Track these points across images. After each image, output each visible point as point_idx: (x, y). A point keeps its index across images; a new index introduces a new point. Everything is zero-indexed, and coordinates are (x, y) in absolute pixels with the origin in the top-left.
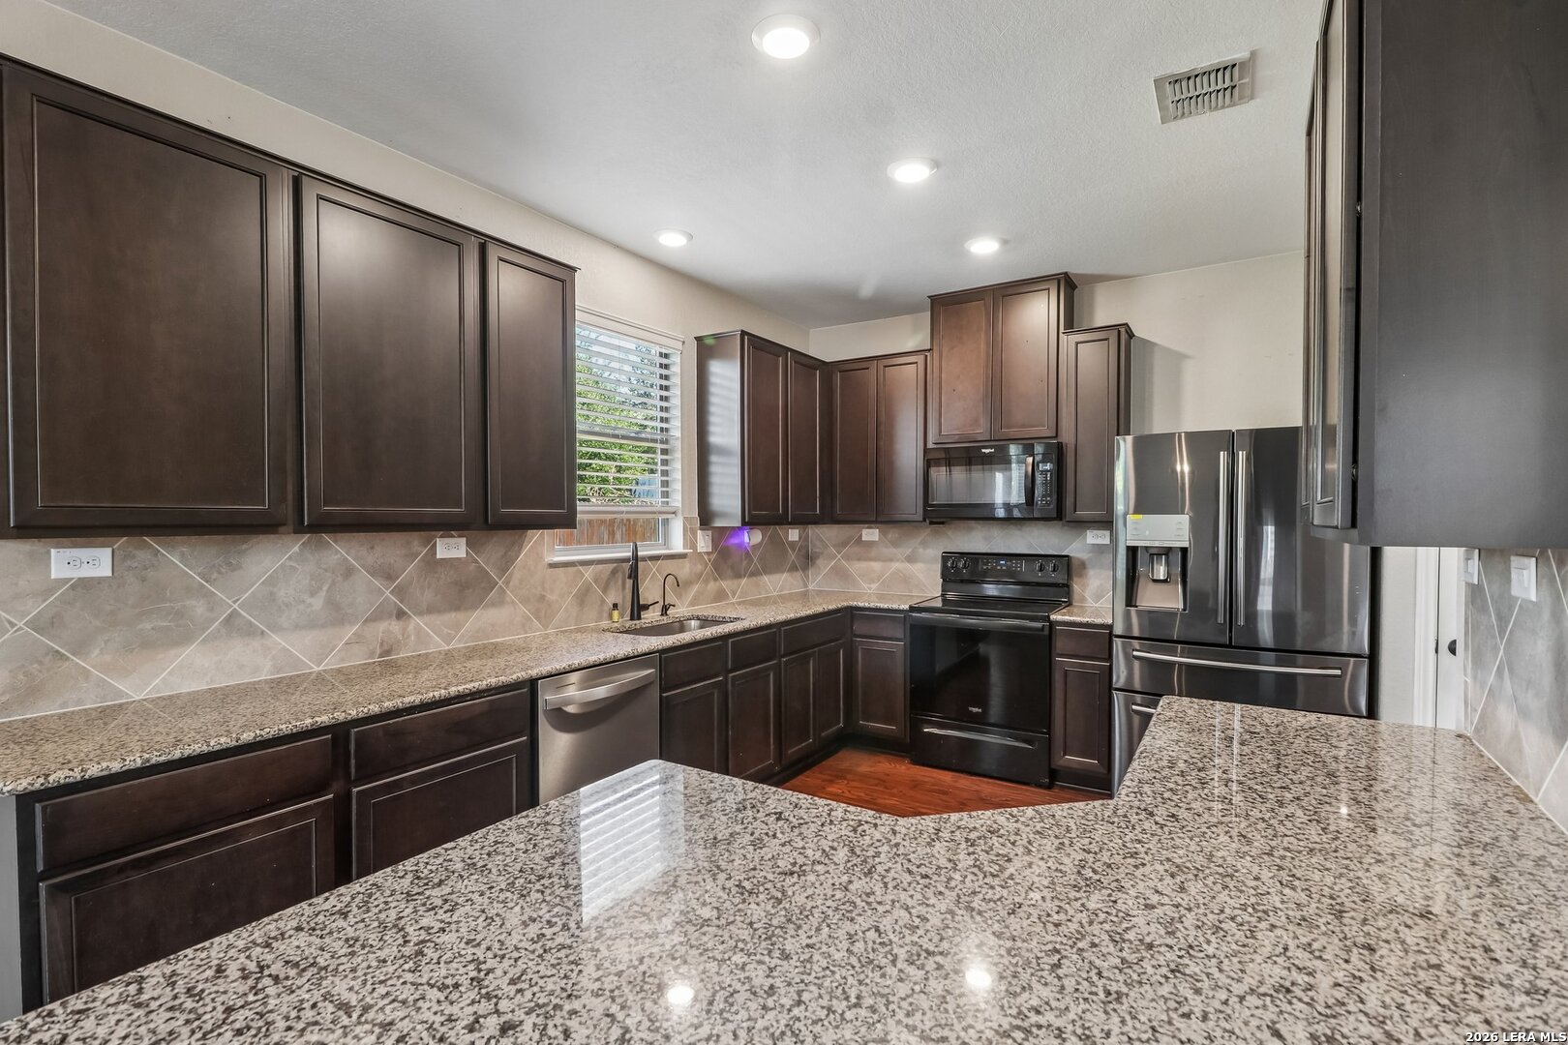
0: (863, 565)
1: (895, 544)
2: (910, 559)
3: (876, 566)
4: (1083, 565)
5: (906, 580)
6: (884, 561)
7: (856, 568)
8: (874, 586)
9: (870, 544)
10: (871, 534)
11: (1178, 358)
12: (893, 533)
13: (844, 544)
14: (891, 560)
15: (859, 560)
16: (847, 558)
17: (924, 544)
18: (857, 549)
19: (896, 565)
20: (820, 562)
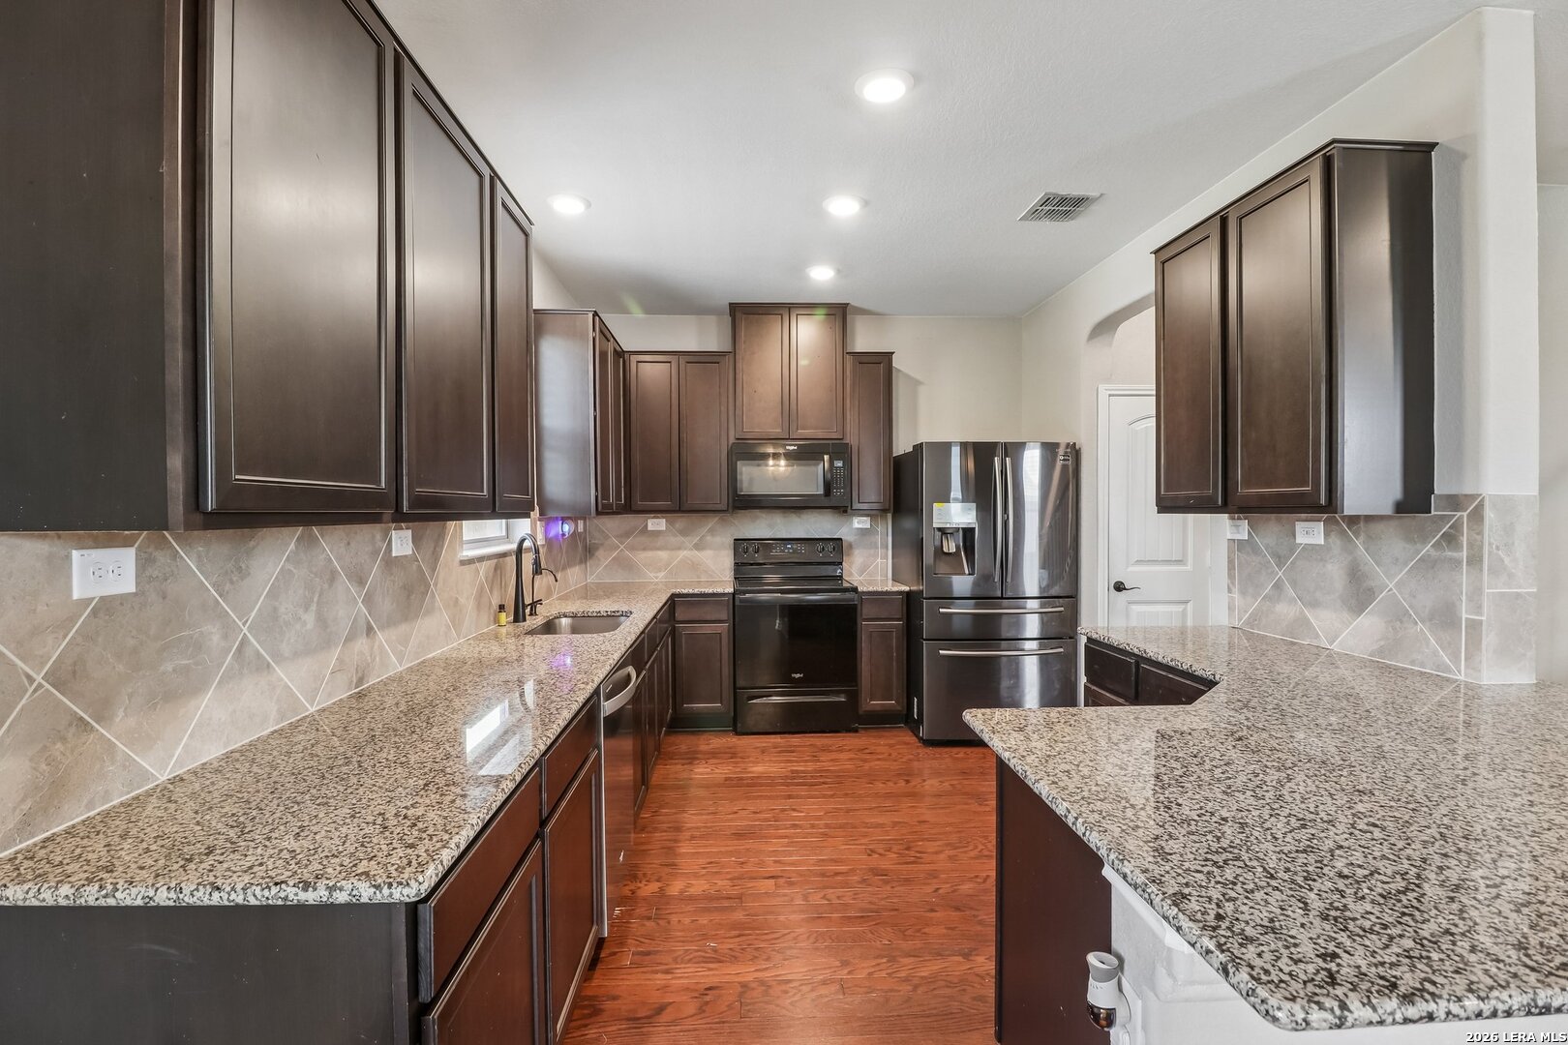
0: (649, 554)
1: (684, 533)
2: (698, 547)
3: (663, 555)
4: (850, 546)
5: (694, 566)
6: (673, 550)
7: (642, 557)
8: (661, 574)
9: (657, 534)
10: (656, 524)
11: (916, 383)
12: (681, 522)
13: (627, 534)
14: (679, 548)
15: (644, 549)
16: (632, 548)
17: (711, 531)
18: (643, 539)
19: (683, 554)
20: (600, 553)
